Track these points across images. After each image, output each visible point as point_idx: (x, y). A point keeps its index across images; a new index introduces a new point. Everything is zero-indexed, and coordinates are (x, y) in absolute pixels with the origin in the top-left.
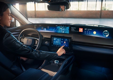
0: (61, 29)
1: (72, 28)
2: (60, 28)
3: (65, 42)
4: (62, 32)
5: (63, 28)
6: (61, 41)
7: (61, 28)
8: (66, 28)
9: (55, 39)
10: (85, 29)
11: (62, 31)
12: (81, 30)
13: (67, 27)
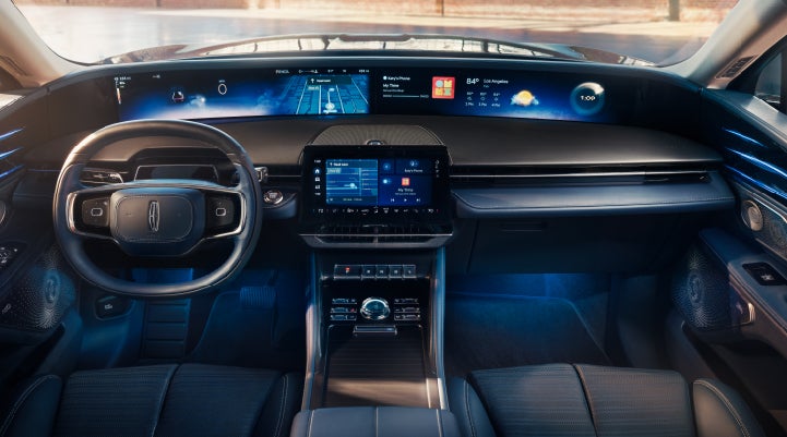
0: (311, 88)
1: (388, 82)
2: (310, 83)
3: (406, 182)
4: (323, 108)
5: (325, 86)
6: (382, 175)
7: (316, 84)
8: (350, 83)
9: (338, 171)
10: (469, 81)
11: (325, 101)
12: (443, 88)
13: (354, 79)
